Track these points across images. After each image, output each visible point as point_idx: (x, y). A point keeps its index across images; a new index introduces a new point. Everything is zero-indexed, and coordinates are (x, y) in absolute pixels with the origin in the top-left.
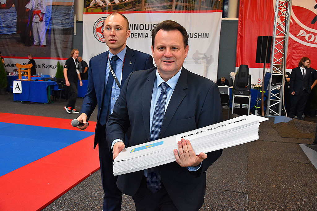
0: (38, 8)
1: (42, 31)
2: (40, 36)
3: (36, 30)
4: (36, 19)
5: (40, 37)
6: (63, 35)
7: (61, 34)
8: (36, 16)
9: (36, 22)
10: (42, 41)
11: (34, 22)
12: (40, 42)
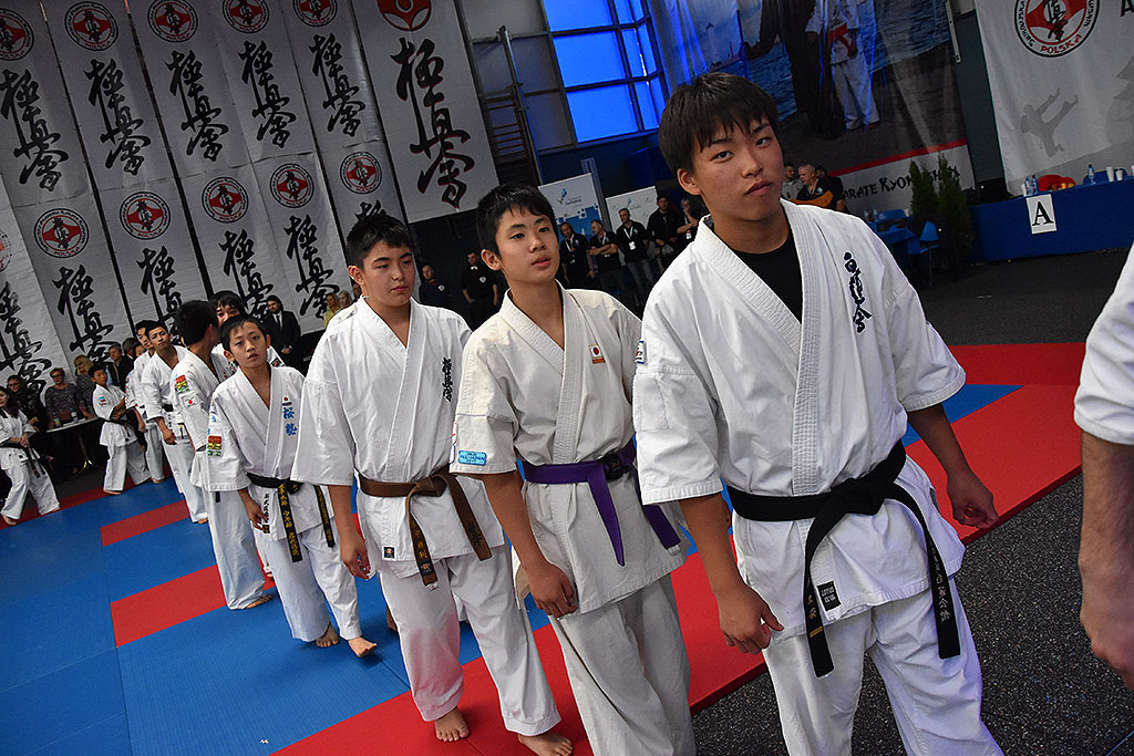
0: (837, 22)
1: (859, 84)
2: (858, 98)
3: (846, 86)
4: (838, 54)
5: (860, 103)
6: (922, 73)
7: (917, 74)
8: (837, 46)
9: (840, 64)
10: (866, 113)
11: (835, 65)
12: (861, 117)
